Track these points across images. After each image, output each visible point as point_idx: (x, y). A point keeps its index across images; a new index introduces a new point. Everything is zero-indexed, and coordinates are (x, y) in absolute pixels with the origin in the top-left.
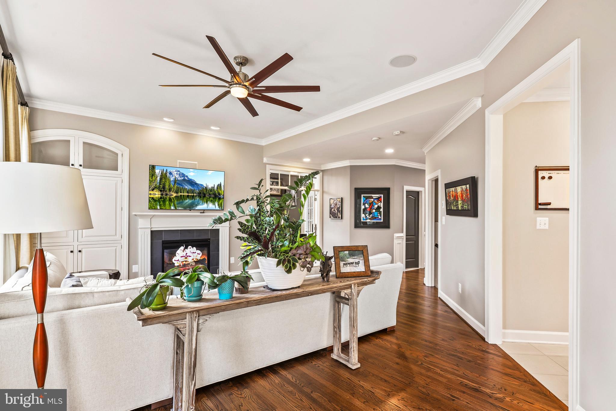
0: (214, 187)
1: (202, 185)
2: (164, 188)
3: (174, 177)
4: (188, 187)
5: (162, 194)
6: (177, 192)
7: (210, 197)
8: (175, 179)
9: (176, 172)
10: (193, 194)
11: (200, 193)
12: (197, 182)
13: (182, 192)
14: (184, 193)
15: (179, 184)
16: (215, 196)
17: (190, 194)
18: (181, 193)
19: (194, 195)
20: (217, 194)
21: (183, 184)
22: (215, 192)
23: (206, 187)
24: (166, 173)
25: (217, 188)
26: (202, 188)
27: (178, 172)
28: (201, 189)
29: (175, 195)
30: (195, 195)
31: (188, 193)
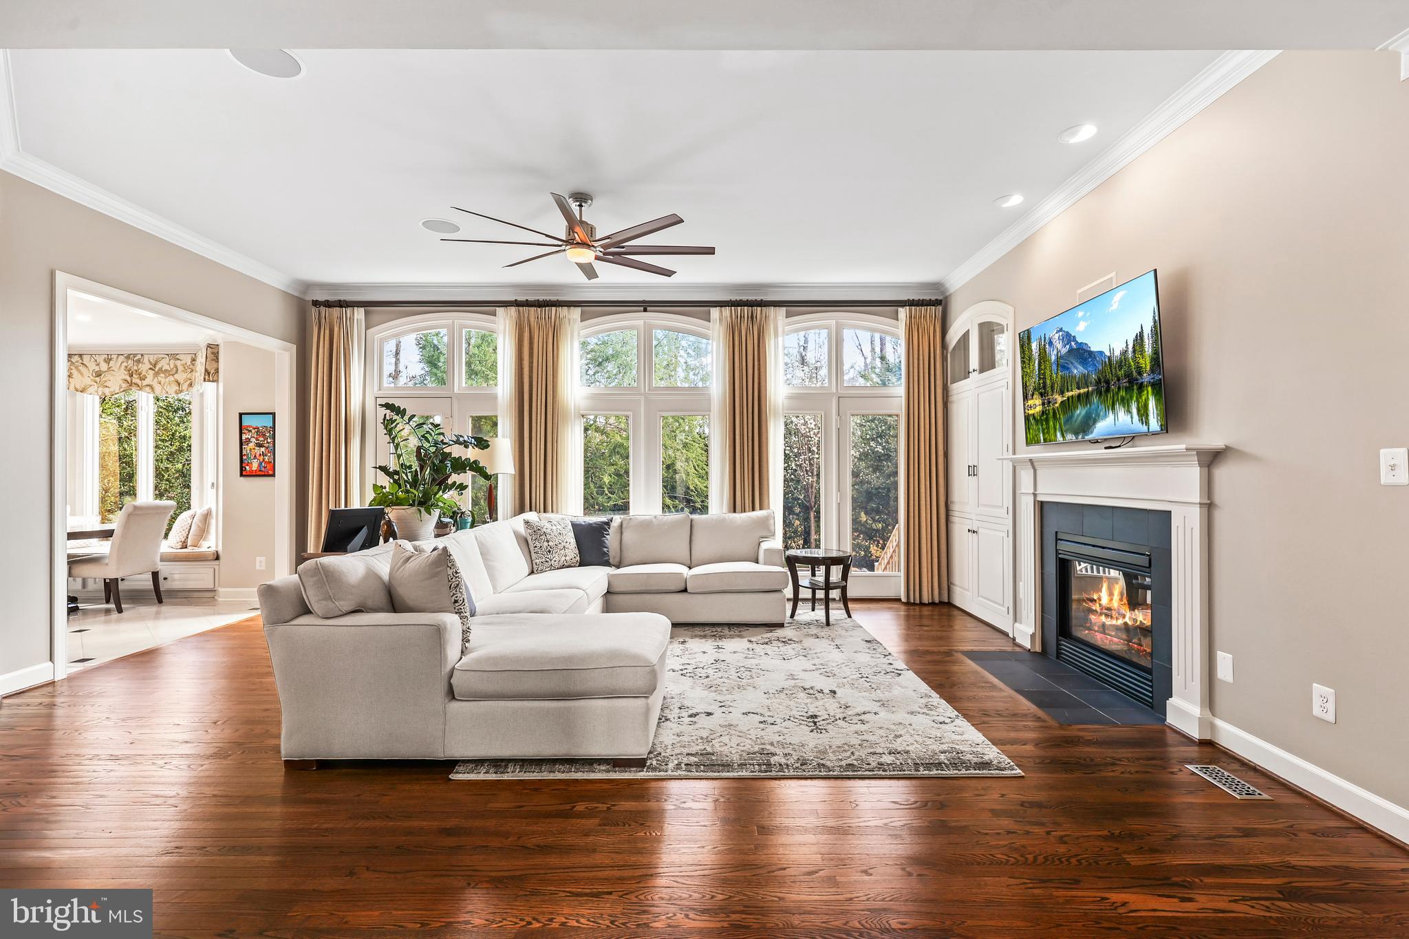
0: (1124, 353)
1: (1101, 353)
2: (1044, 387)
3: (1055, 352)
4: (1078, 370)
5: (1043, 404)
6: (1062, 393)
7: (1119, 388)
8: (1057, 353)
9: (1058, 335)
10: (1088, 387)
11: (1098, 382)
12: (1092, 349)
13: (1070, 389)
14: (1072, 391)
15: (1065, 368)
16: (1130, 382)
17: (1082, 391)
18: (1068, 391)
19: (1088, 391)
20: (1135, 374)
21: (1070, 366)
22: (1130, 366)
23: (1109, 358)
24: (1044, 345)
25: (1134, 351)
26: (1102, 361)
27: (1061, 333)
28: (1100, 368)
29: (1060, 399)
30: (1090, 389)
31: (1079, 389)
